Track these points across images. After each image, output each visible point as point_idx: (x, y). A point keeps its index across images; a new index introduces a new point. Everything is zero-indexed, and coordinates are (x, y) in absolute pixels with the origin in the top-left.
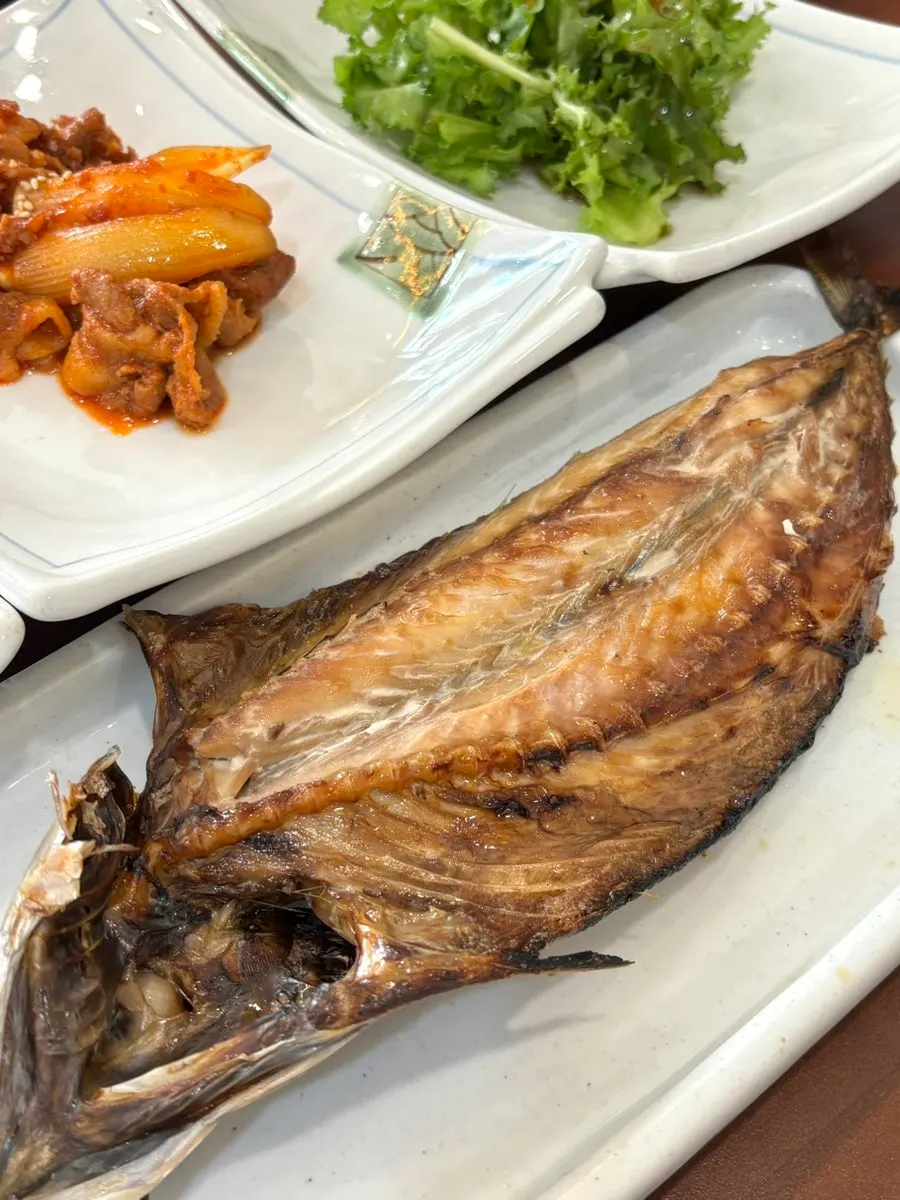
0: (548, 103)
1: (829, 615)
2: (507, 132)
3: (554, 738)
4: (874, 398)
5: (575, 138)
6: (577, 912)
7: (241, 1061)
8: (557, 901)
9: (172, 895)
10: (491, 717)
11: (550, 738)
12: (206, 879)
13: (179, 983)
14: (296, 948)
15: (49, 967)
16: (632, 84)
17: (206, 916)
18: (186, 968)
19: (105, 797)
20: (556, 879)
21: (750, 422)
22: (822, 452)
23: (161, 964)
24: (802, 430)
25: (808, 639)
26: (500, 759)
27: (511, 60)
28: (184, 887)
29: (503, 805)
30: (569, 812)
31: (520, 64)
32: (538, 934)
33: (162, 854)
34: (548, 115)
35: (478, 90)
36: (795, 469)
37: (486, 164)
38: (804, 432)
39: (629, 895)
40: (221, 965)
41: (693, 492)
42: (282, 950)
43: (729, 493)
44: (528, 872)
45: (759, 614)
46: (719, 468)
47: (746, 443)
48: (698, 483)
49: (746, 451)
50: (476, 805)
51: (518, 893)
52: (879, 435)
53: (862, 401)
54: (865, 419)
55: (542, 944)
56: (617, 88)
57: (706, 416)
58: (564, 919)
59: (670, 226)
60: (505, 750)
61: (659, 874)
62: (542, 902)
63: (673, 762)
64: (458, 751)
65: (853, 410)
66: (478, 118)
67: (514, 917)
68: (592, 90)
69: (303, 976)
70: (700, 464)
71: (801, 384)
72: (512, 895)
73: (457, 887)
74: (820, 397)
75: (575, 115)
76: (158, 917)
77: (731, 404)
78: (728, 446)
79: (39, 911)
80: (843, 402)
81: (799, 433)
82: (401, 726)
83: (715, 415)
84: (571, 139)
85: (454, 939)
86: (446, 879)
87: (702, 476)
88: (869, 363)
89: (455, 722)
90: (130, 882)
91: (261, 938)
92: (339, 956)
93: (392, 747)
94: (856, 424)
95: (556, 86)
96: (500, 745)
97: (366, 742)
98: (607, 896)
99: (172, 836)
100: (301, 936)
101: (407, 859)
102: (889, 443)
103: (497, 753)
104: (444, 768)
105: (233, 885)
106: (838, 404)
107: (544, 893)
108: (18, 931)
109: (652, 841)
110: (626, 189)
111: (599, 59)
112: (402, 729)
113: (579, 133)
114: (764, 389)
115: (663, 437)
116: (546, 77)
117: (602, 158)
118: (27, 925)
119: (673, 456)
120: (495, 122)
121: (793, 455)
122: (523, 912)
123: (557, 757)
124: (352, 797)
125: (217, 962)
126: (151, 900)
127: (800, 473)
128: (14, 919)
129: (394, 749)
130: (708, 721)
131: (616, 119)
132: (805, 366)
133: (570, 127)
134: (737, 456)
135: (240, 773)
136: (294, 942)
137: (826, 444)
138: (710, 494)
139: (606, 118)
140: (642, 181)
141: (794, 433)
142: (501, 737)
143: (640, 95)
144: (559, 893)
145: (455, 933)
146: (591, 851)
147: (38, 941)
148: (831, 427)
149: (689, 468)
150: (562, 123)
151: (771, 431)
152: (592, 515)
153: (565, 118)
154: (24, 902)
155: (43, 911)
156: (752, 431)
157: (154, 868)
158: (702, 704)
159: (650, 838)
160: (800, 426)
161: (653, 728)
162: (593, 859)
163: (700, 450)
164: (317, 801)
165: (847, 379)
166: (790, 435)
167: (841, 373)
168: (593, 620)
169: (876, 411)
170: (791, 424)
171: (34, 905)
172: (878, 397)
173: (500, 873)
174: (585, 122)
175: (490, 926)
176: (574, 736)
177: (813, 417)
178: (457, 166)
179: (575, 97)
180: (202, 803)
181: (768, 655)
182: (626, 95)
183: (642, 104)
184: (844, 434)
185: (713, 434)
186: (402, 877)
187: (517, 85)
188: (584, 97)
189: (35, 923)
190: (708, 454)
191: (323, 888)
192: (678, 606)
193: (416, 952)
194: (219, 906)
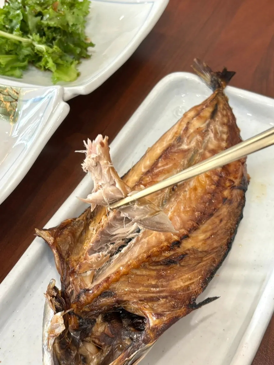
0: (32, 46)
1: (236, 178)
2: (21, 57)
3: (176, 238)
4: (228, 110)
5: (43, 55)
6: (200, 287)
7: (127, 360)
8: (193, 286)
9: (84, 318)
10: (156, 237)
11: (175, 238)
12: (92, 310)
13: (95, 343)
14: (124, 322)
15: (62, 351)
16: (54, 35)
17: (95, 321)
18: (95, 338)
19: (56, 296)
20: (191, 279)
21: (197, 129)
22: (218, 132)
23: (88, 339)
24: (212, 127)
25: (233, 187)
26: (163, 249)
27: (16, 35)
28: (86, 314)
29: (169, 262)
30: (187, 258)
31: (19, 35)
32: (193, 297)
33: (77, 307)
34: (33, 49)
35: (9, 46)
36: (213, 139)
37: (17, 68)
38: (213, 127)
39: (211, 277)
40: (105, 334)
41: (188, 153)
42: (120, 324)
43: (198, 151)
44: (182, 280)
45: (218, 184)
46: (193, 144)
47: (198, 135)
48: (188, 150)
49: (199, 137)
50: (161, 265)
51: (182, 287)
52: (232, 122)
53: (225, 113)
54: (227, 118)
55: (195, 300)
56: (51, 37)
57: (184, 130)
58: (197, 290)
59: (80, 72)
60: (164, 246)
61: (217, 268)
62: (189, 287)
63: (208, 234)
64: (151, 251)
65: (223, 116)
66: (11, 54)
67: (184, 294)
68: (44, 39)
69: (130, 329)
70: (188, 145)
71: (207, 112)
72: (180, 288)
73: (164, 290)
74: (213, 115)
75: (42, 48)
76: (82, 325)
77: (190, 124)
78: (193, 137)
79: (54, 336)
80: (219, 114)
81: (211, 128)
82: (131, 247)
83: (187, 129)
84: (42, 55)
85: (171, 307)
86: (161, 289)
87: (189, 148)
88: (223, 99)
89: (146, 241)
90: (71, 318)
91: (113, 322)
92: (138, 321)
93: (131, 255)
94: (225, 120)
95: (33, 40)
96: (162, 245)
97: (123, 255)
98: (206, 280)
99: (78, 301)
100: (123, 318)
101: (147, 286)
102: (235, 123)
103: (162, 247)
104: (149, 257)
105: (100, 309)
106: (218, 115)
107: (188, 284)
108: (50, 344)
109: (212, 260)
110: (63, 65)
111: (43, 29)
112: (132, 248)
113: (45, 53)
114: (197, 117)
115: (174, 139)
116: (29, 38)
117: (52, 58)
118: (52, 341)
119: (179, 144)
120: (16, 54)
121: (211, 135)
122: (185, 292)
123: (178, 243)
124: (127, 273)
125: (103, 333)
126: (78, 321)
127: (215, 139)
128: (47, 341)
129: (132, 255)
130: (214, 219)
131: (55, 47)
132: (207, 107)
133: (41, 52)
134: (197, 140)
135: (90, 275)
136: (122, 320)
137: (219, 129)
138: (192, 153)
139: (51, 47)
140: (67, 61)
141: (210, 128)
142: (162, 243)
143: (58, 37)
144: (193, 283)
145: (171, 305)
146: (196, 268)
147: (56, 345)
148: (219, 123)
149: (185, 147)
150: (38, 51)
151: (203, 130)
152: (162, 168)
153: (39, 50)
154: (49, 334)
155: (56, 336)
156: (198, 131)
157: (76, 311)
158: (211, 215)
159: (211, 259)
160: (211, 126)
161: (201, 226)
162: (198, 270)
163: (186, 140)
164: (118, 278)
165: (218, 107)
166: (209, 129)
167: (216, 105)
168: (173, 199)
169: (229, 114)
170: (208, 125)
171: (52, 335)
172: (229, 110)
173: (174, 282)
174: (46, 49)
175: (178, 299)
176: (181, 235)
177: (213, 122)
178: (9, 71)
179: (40, 42)
180: (83, 288)
181: (224, 195)
182: (54, 39)
183: (60, 40)
184: (223, 124)
185: (188, 135)
186: (148, 292)
187: (20, 42)
188: (42, 42)
189: (54, 340)
190: (189, 142)
191: (127, 302)
192: (195, 189)
193: (165, 314)
194: (97, 317)
